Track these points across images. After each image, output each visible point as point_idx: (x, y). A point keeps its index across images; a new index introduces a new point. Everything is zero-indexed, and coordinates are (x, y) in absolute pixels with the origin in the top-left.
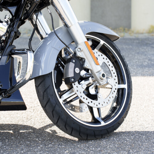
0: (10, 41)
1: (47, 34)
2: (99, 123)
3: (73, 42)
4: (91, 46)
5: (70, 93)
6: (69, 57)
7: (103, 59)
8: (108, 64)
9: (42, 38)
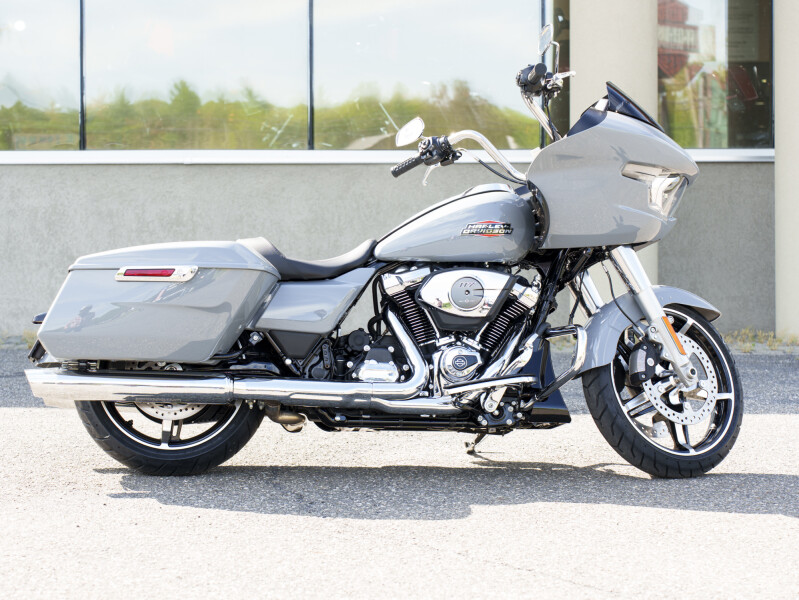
0: (542, 316)
1: (597, 308)
2: (686, 450)
3: (644, 319)
4: (673, 325)
5: (640, 402)
6: (637, 341)
7: (691, 347)
8: (700, 357)
9: (590, 314)
